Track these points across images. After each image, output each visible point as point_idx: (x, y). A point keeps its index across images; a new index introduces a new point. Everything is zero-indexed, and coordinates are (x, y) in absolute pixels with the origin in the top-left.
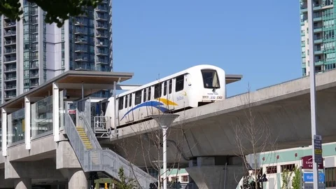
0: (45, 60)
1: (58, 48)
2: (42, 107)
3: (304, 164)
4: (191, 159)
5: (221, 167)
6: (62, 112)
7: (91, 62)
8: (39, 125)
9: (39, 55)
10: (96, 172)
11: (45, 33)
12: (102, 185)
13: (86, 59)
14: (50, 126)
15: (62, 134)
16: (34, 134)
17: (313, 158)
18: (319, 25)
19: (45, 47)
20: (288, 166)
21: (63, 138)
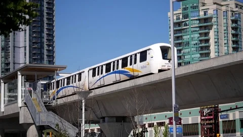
0: (14, 57)
1: (22, 50)
2: (11, 86)
3: (170, 121)
4: (101, 118)
5: (119, 124)
6: (23, 89)
7: (42, 59)
8: (9, 97)
9: (11, 54)
10: (43, 126)
11: (14, 41)
12: (48, 134)
13: (39, 57)
14: (16, 97)
15: (23, 103)
16: (6, 102)
17: (174, 118)
18: (180, 38)
19: (14, 49)
20: (161, 123)
21: (24, 105)
